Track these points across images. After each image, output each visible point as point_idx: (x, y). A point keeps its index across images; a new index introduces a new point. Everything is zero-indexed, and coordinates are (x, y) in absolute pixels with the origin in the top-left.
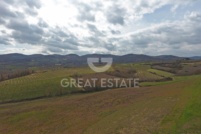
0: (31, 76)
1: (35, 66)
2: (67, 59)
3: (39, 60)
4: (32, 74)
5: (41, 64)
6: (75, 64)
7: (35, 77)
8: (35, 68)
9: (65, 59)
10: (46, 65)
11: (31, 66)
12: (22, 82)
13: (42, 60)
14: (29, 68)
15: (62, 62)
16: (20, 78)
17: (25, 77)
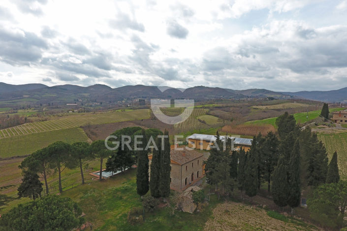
0: (24, 128)
1: (29, 107)
2: (89, 94)
3: (38, 96)
4: (25, 124)
5: (41, 105)
6: (101, 103)
7: (29, 128)
8: (30, 111)
9: (86, 95)
10: (49, 106)
11: (23, 108)
12: (9, 135)
13: (43, 96)
14: (20, 111)
15: (80, 100)
16: (6, 129)
17: (14, 128)
